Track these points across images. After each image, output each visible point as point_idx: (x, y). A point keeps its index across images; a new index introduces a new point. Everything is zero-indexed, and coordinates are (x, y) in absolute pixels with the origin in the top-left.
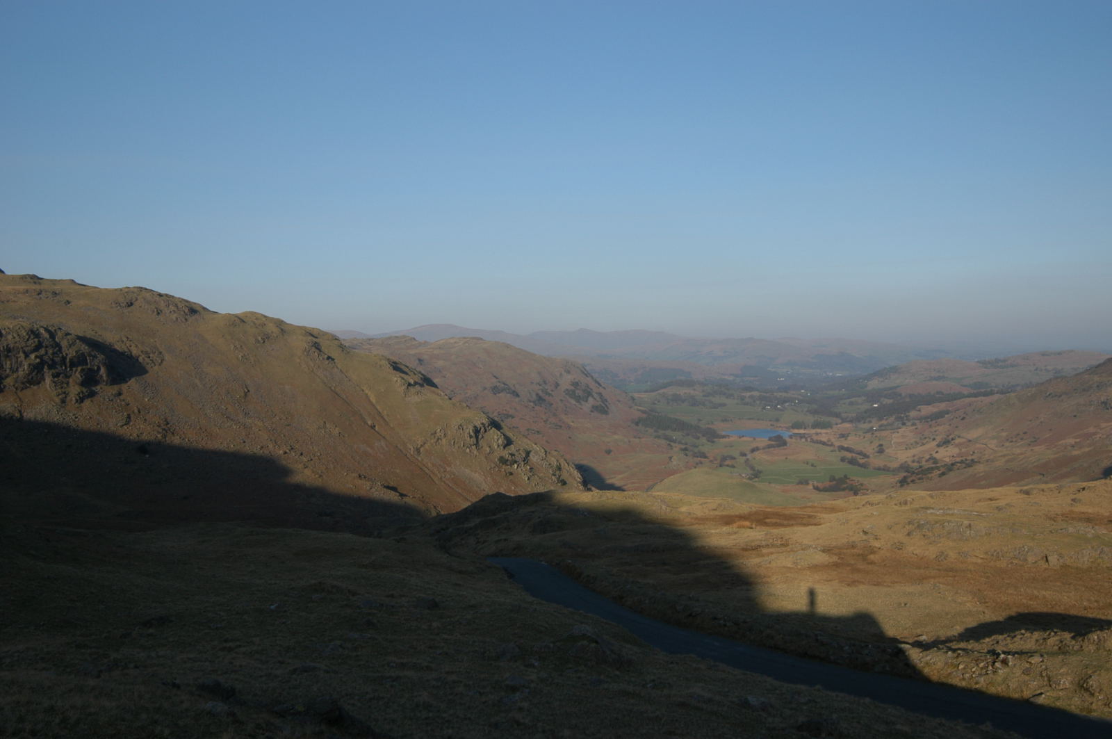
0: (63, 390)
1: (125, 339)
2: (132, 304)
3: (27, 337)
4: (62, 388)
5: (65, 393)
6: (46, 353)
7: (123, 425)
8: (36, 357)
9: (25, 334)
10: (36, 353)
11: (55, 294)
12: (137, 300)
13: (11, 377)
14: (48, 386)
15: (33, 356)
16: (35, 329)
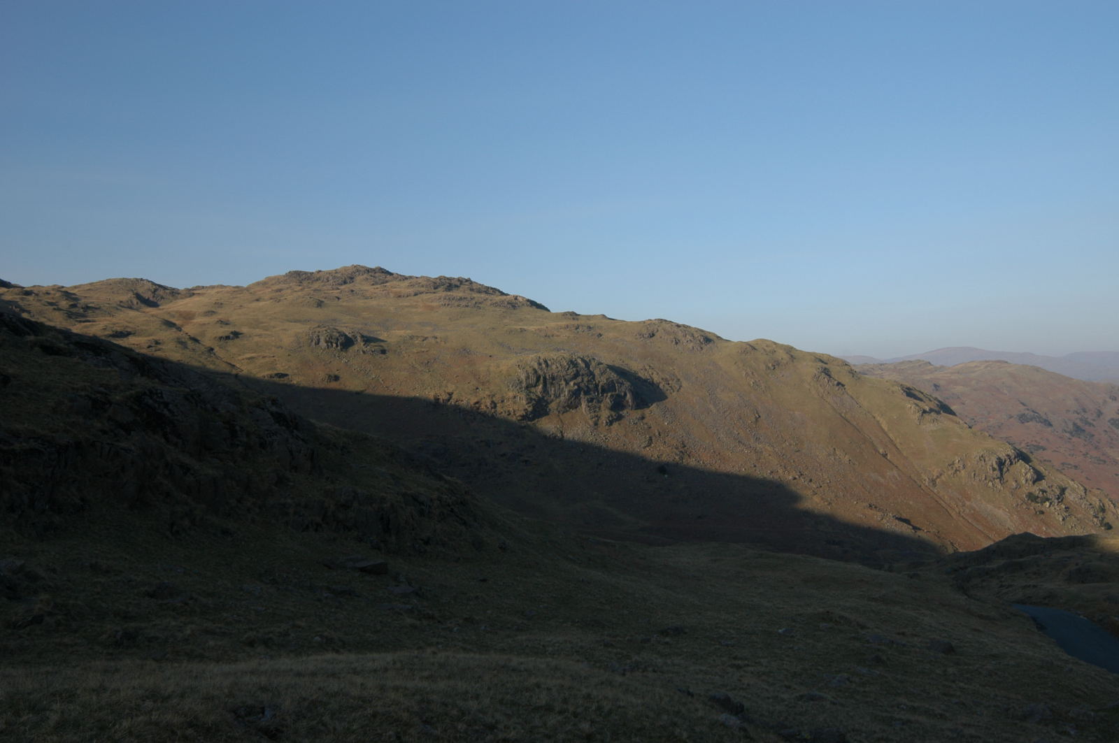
0: (596, 414)
1: (648, 368)
2: (653, 335)
3: (567, 366)
4: (595, 412)
5: (597, 416)
6: (583, 381)
7: (646, 447)
8: (574, 384)
9: (565, 364)
10: (575, 381)
11: (589, 328)
12: (658, 331)
13: (555, 402)
14: (584, 410)
15: (572, 383)
16: (574, 359)
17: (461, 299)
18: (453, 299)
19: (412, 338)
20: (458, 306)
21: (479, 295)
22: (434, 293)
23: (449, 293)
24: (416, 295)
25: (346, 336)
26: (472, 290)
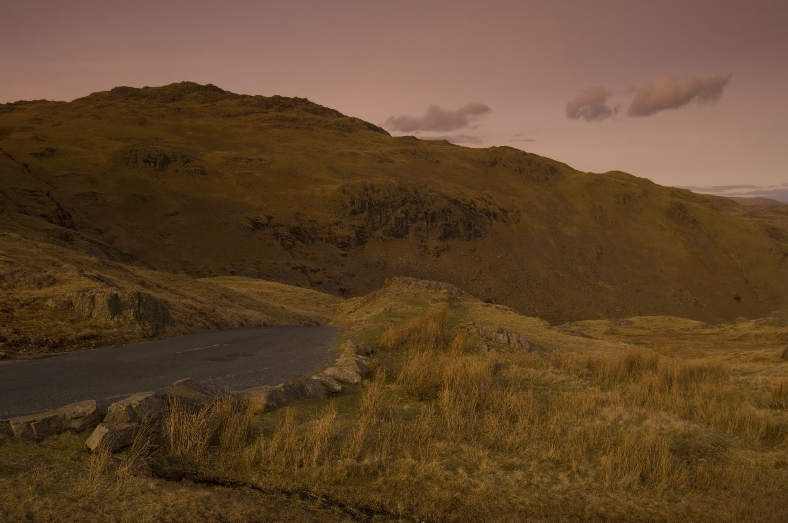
0: (423, 244)
1: (486, 197)
2: (496, 163)
3: (395, 193)
4: (422, 242)
5: (424, 246)
6: (411, 208)
7: (474, 280)
8: (402, 212)
9: (393, 190)
10: (403, 208)
11: (428, 154)
12: (501, 159)
13: (380, 230)
14: (410, 239)
15: (399, 211)
16: (403, 186)
17: (293, 120)
18: (284, 120)
19: (236, 159)
20: (289, 127)
21: (314, 116)
22: (266, 113)
23: (280, 114)
24: (246, 114)
25: (165, 155)
26: (307, 111)
